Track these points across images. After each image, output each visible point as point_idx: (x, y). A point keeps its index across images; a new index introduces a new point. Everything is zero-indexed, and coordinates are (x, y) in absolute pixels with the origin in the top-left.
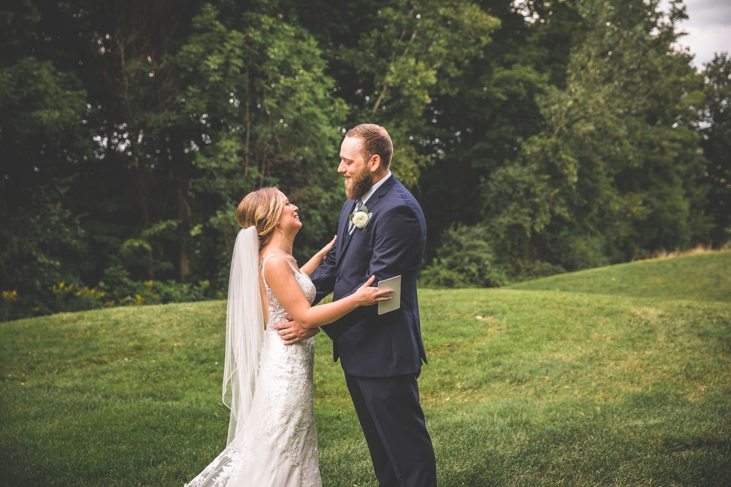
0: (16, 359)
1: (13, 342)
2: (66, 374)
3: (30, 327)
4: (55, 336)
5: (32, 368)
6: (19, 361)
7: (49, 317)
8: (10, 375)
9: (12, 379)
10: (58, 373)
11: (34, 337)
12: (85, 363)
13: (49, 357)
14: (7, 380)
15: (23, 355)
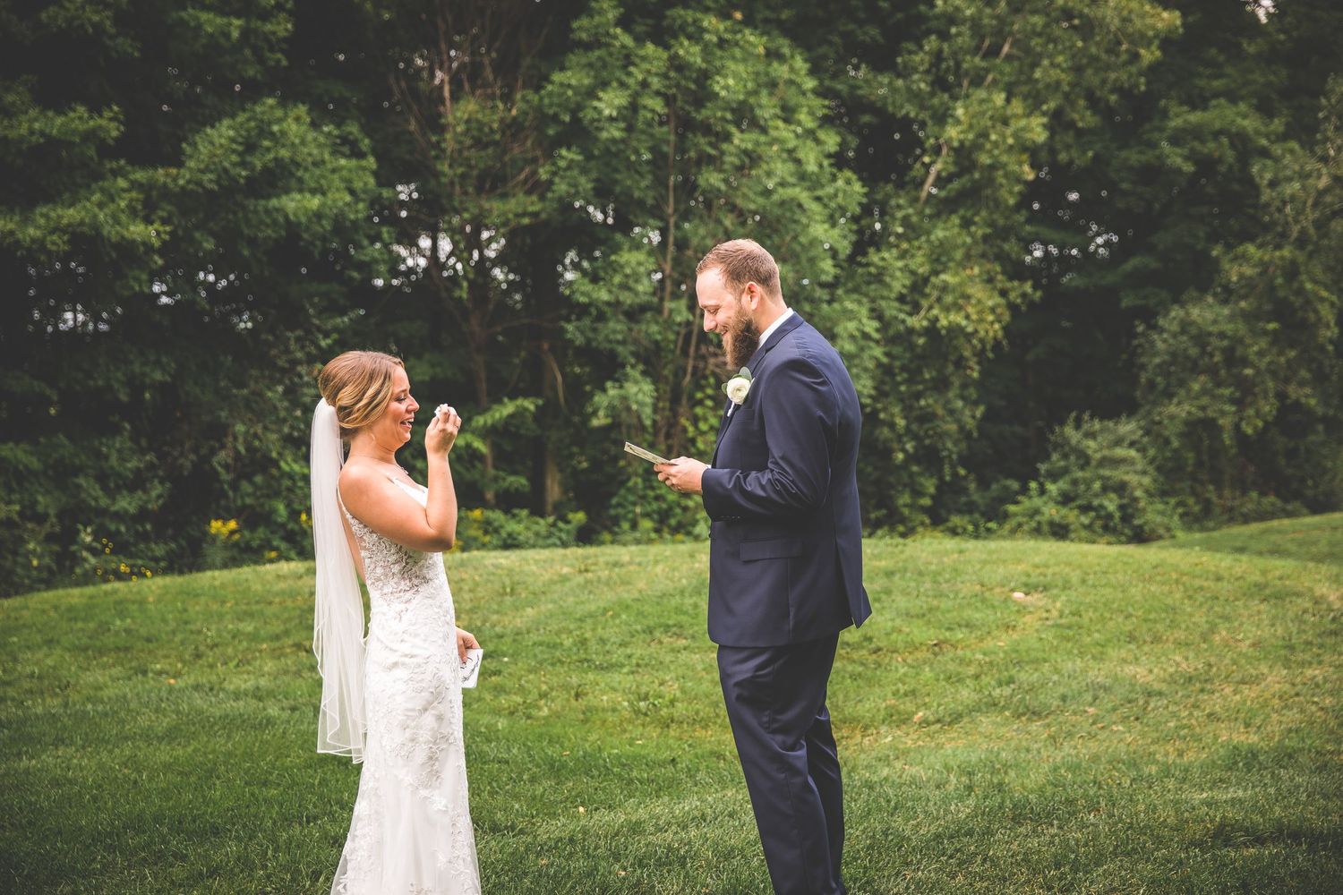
0: (178, 638)
1: (185, 610)
2: (250, 668)
3: (223, 586)
4: (257, 602)
5: (198, 656)
6: (182, 643)
7: (259, 568)
8: (158, 666)
9: (160, 673)
10: (238, 665)
11: (223, 602)
12: (288, 650)
13: (234, 637)
14: (150, 675)
15: (192, 632)
